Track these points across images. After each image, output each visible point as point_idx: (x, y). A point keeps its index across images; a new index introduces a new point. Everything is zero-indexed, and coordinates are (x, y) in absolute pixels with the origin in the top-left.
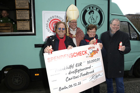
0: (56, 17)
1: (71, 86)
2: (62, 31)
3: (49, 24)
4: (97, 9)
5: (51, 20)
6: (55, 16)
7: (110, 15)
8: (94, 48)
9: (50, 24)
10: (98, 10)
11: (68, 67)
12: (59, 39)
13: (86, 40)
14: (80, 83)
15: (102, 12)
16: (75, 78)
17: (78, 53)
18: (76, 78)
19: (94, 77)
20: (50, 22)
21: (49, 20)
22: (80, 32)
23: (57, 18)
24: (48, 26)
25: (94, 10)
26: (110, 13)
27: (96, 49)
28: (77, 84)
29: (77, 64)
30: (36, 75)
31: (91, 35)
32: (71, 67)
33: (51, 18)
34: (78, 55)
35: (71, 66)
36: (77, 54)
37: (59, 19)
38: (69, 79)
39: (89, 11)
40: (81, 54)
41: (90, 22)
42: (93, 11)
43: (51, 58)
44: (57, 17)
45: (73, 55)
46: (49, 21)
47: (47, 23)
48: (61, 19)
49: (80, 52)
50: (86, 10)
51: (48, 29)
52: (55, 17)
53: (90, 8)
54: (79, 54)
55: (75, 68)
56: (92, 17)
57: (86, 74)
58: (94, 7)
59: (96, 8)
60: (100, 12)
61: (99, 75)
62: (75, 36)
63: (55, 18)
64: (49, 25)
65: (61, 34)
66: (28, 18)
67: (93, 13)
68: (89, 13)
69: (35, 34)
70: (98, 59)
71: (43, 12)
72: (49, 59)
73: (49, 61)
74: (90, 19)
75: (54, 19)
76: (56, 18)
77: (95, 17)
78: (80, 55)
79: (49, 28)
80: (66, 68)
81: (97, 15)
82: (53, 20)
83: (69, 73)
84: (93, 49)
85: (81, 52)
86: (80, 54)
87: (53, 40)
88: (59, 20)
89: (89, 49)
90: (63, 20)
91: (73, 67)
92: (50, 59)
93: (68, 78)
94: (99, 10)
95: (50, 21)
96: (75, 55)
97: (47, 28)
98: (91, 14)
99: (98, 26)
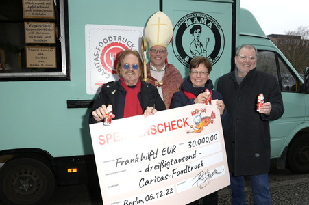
0: (117, 38)
1: (150, 198)
3: (100, 54)
4: (208, 22)
5: (105, 45)
6: (115, 37)
7: (237, 35)
8: (205, 111)
9: (102, 54)
10: (210, 24)
11: (145, 155)
12: (127, 89)
13: (185, 93)
14: (170, 192)
15: (220, 30)
16: (159, 179)
17: (167, 125)
18: (162, 179)
19: (204, 176)
20: (104, 51)
21: (101, 45)
22: (174, 73)
23: (119, 42)
24: (99, 59)
25: (201, 25)
26: (237, 31)
27: (208, 114)
28: (165, 192)
29: (166, 150)
30: (69, 171)
31: (195, 80)
32: (151, 155)
33: (105, 41)
34: (168, 128)
35: (152, 153)
36: (166, 127)
37: (123, 43)
38: (147, 183)
39: (191, 27)
40: (174, 127)
41: (194, 52)
42: (200, 28)
43: (107, 135)
44: (120, 38)
45: (156, 128)
46: (102, 49)
47: (96, 51)
48: (129, 43)
49: (172, 122)
50: (184, 24)
51: (97, 66)
52: (113, 38)
53: (192, 20)
54: (169, 126)
55: (160, 158)
56: (197, 40)
57: (186, 171)
58: (202, 19)
59: (205, 20)
60: (215, 30)
61: (216, 172)
62: (162, 84)
63: (114, 41)
64: (100, 56)
65: (130, 77)
66: (52, 41)
67: (199, 30)
68: (192, 32)
69: (67, 78)
70: (214, 137)
71: (88, 27)
72: (101, 138)
73: (102, 142)
74: (193, 44)
75: (113, 44)
76: (117, 41)
77: (203, 40)
78: (173, 129)
79: (101, 64)
80: (140, 159)
81: (209, 37)
82: (109, 46)
83: (147, 170)
84: (203, 115)
85: (176, 123)
86: (172, 125)
87: (113, 93)
88: (123, 46)
89: (193, 115)
90: (132, 46)
91: (155, 156)
92: (105, 139)
93: (145, 181)
94: (213, 25)
95: (103, 48)
96: (161, 128)
97: (95, 64)
98: (195, 33)
99: (211, 60)
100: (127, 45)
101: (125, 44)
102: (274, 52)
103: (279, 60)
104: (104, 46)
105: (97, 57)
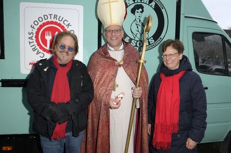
0: (53, 16)
2: (67, 52)
4: (151, 1)
5: (40, 23)
6: (51, 15)
7: (182, 17)
9: (37, 33)
10: (153, 4)
15: (163, 11)
21: (36, 23)
23: (55, 20)
24: (34, 38)
25: (143, 4)
26: (182, 13)
30: (4, 149)
33: (41, 19)
37: (59, 22)
39: (132, 6)
41: (135, 32)
42: (142, 7)
44: (55, 16)
46: (36, 27)
47: (30, 30)
48: (65, 22)
51: (32, 44)
52: (49, 16)
56: (138, 20)
60: (158, 10)
63: (49, 20)
64: (35, 35)
65: (63, 57)
67: (140, 10)
68: (133, 11)
71: (23, 5)
74: (134, 24)
76: (52, 20)
87: (45, 70)
90: (68, 25)
94: (156, 4)
95: (38, 26)
97: (30, 43)
98: (136, 13)
99: (153, 41)
100: (63, 24)
101: (61, 23)
102: (221, 35)
103: (226, 44)
104: (39, 25)
105: (31, 35)
